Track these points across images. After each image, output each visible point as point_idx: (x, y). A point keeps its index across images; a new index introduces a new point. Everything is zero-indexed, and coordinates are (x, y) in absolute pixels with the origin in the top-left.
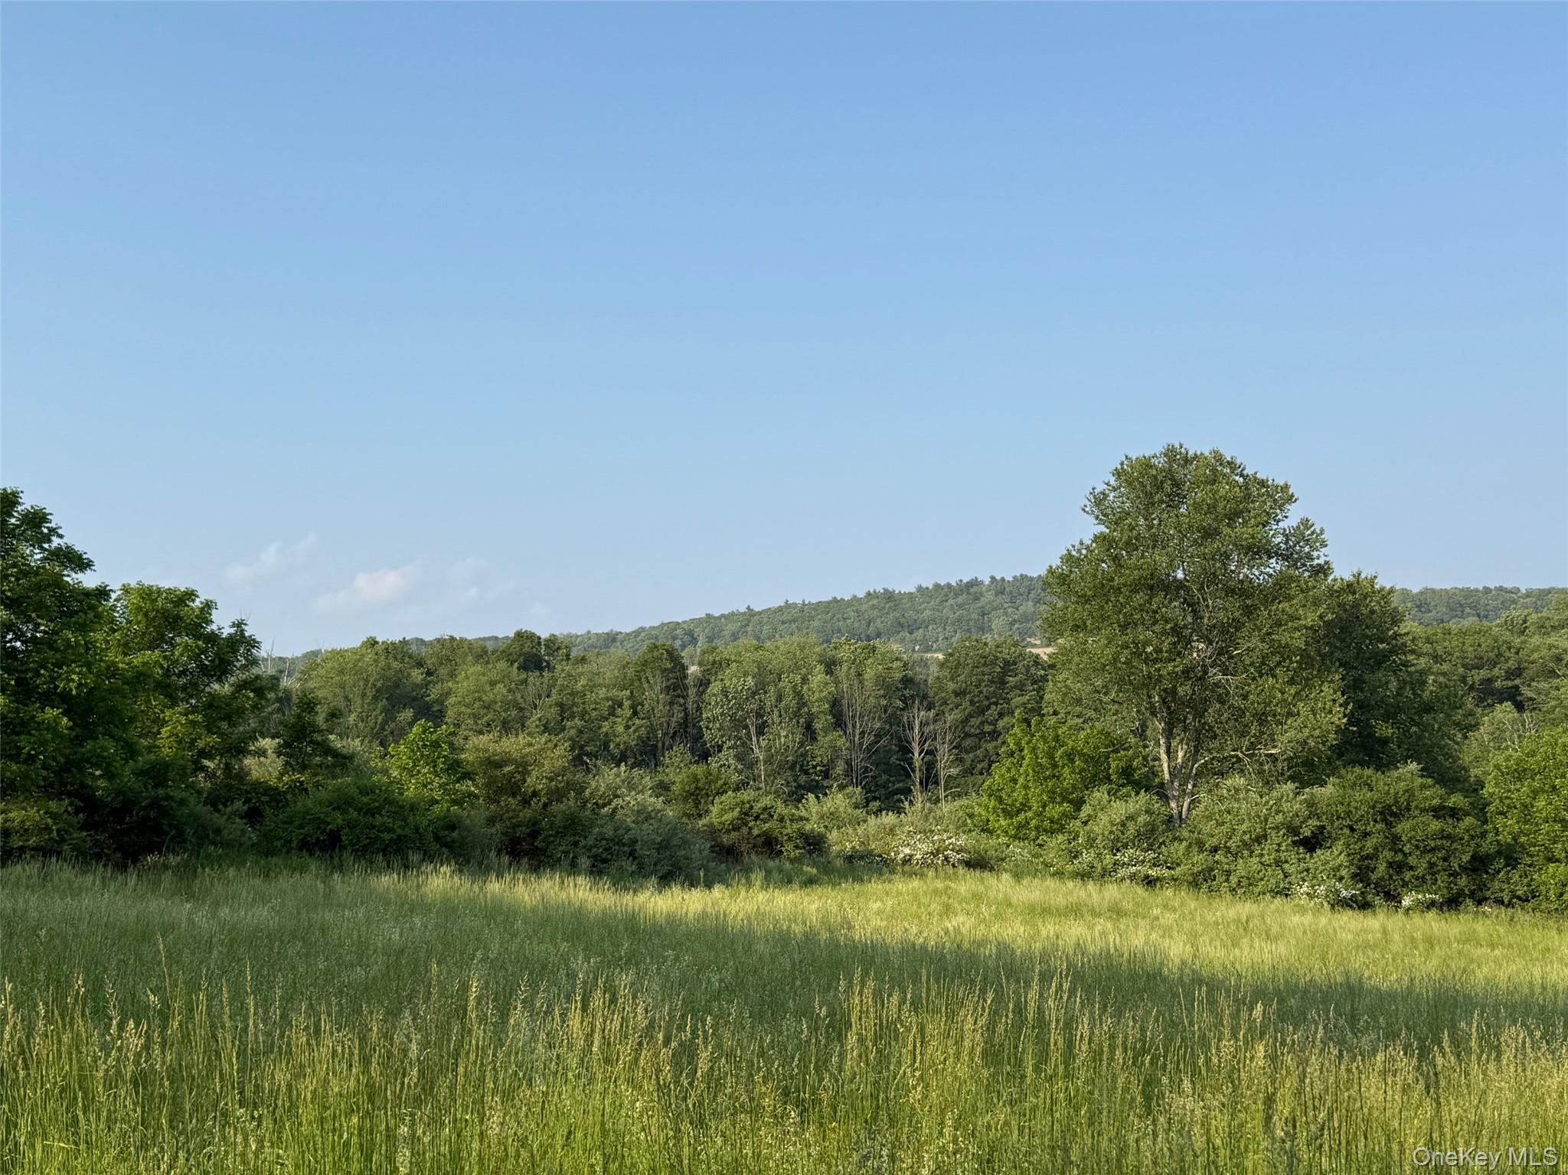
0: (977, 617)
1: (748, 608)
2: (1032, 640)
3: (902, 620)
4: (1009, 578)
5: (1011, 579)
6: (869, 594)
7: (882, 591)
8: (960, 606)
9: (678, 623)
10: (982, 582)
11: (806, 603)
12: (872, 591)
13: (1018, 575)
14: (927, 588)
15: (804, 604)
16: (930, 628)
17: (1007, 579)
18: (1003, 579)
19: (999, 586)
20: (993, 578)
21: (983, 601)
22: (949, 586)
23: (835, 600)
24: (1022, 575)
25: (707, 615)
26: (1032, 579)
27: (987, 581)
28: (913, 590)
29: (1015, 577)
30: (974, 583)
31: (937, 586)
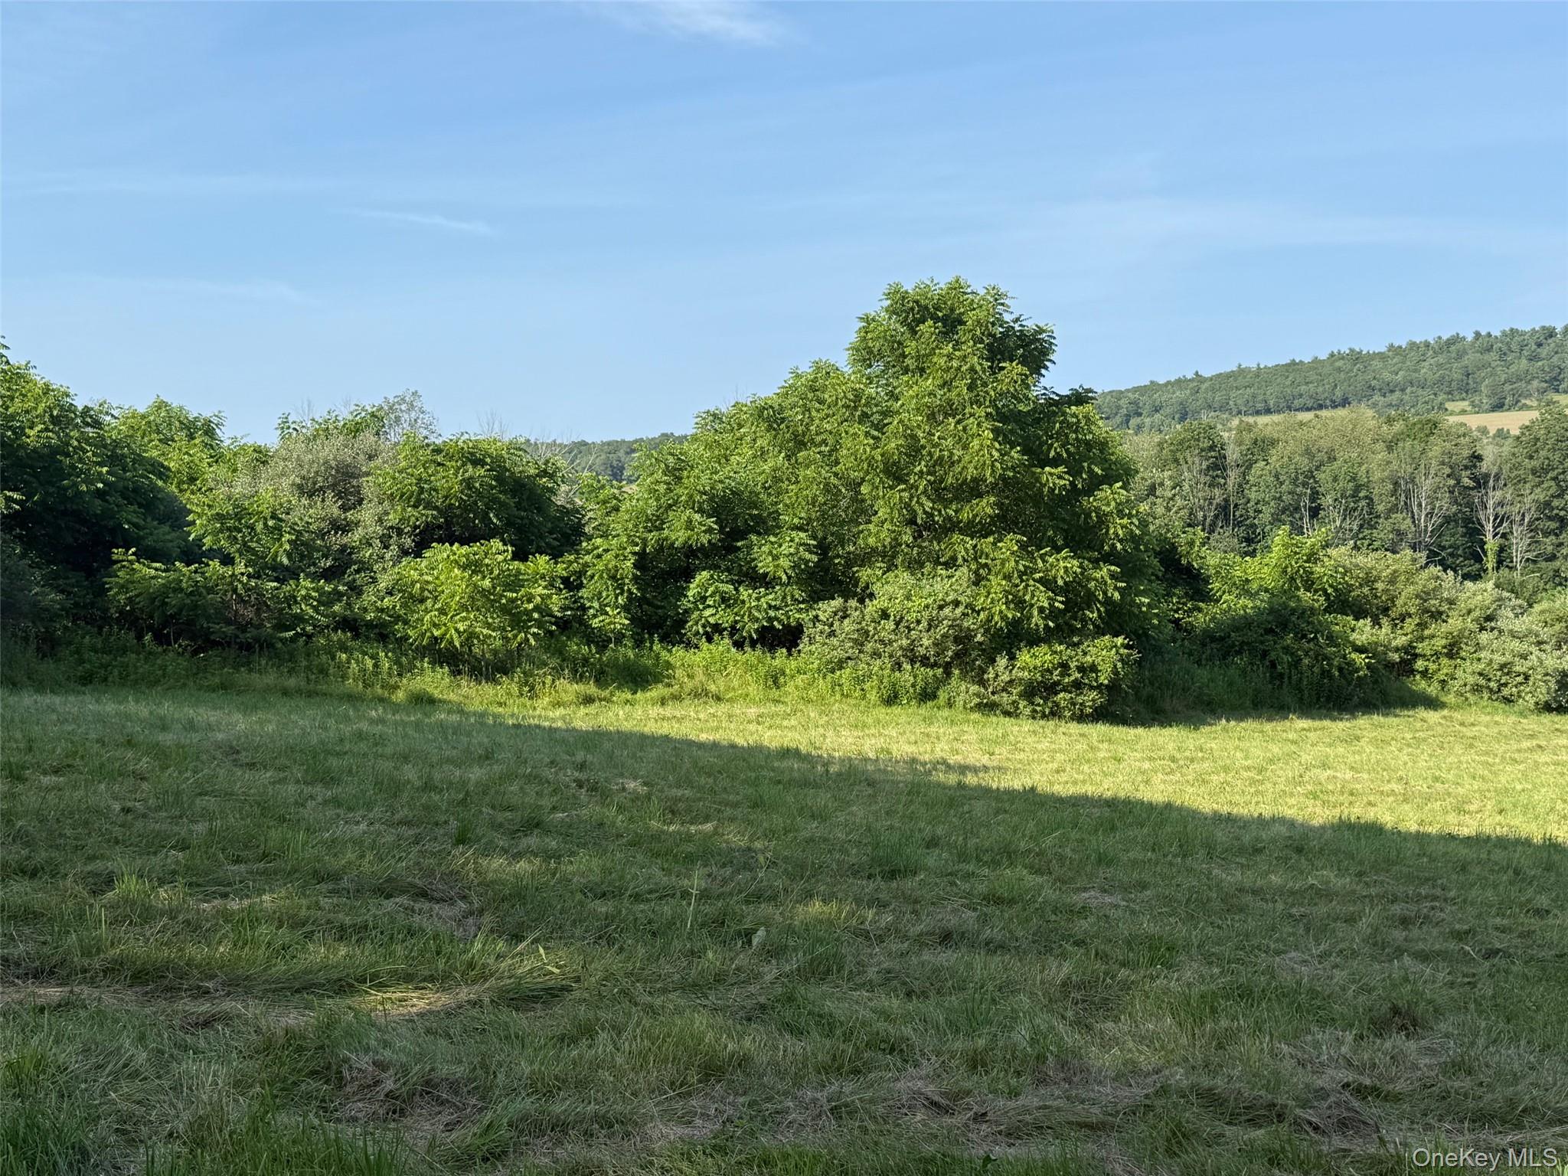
0: (1460, 377)
1: (1197, 373)
2: (1528, 402)
3: (1373, 383)
4: (1496, 333)
5: (1498, 334)
6: (1332, 355)
7: (1348, 352)
8: (1440, 365)
9: (1121, 392)
10: (1464, 338)
11: (1262, 366)
12: (1335, 352)
13: (1507, 329)
14: (1400, 347)
15: (1259, 368)
16: (1408, 390)
17: (1493, 334)
18: (1489, 335)
19: (1485, 344)
20: (1478, 334)
21: (1466, 361)
22: (1427, 345)
23: (1293, 363)
24: (1512, 330)
25: (1152, 382)
26: (1523, 333)
27: (1470, 337)
28: (1383, 349)
29: (1504, 333)
30: (1455, 340)
31: (1413, 345)
